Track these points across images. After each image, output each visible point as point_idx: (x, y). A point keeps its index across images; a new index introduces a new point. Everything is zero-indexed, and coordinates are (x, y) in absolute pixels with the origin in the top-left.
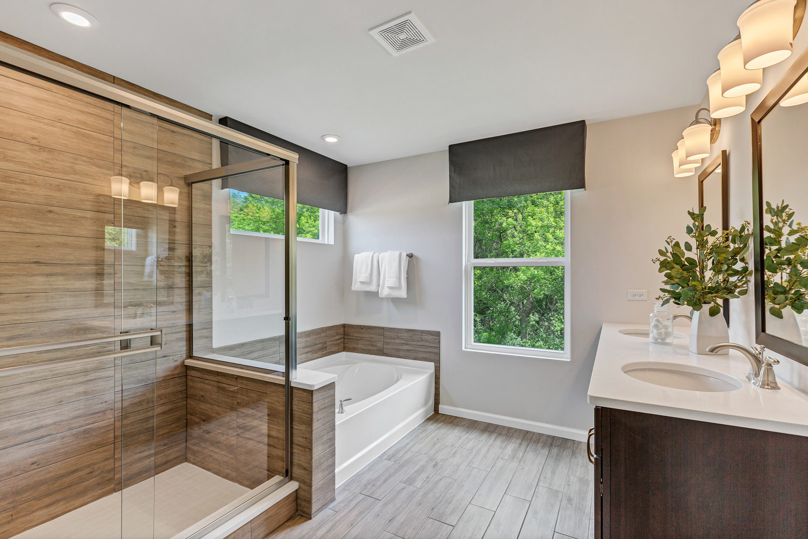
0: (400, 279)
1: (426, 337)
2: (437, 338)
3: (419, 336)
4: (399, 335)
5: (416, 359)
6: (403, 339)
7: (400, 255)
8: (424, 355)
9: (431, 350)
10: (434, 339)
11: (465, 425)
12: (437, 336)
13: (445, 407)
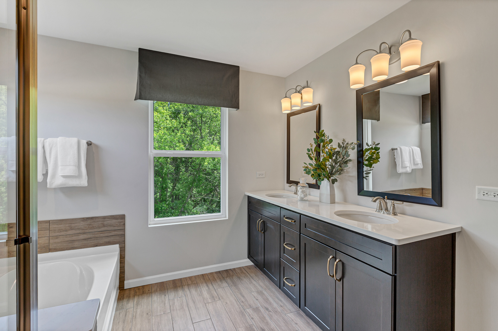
0: (79, 166)
1: (107, 222)
2: (121, 221)
3: (100, 223)
4: (73, 225)
5: (96, 246)
6: (79, 229)
7: (79, 143)
8: (107, 240)
9: (113, 233)
10: (119, 222)
11: (157, 290)
12: (122, 219)
13: (130, 281)
